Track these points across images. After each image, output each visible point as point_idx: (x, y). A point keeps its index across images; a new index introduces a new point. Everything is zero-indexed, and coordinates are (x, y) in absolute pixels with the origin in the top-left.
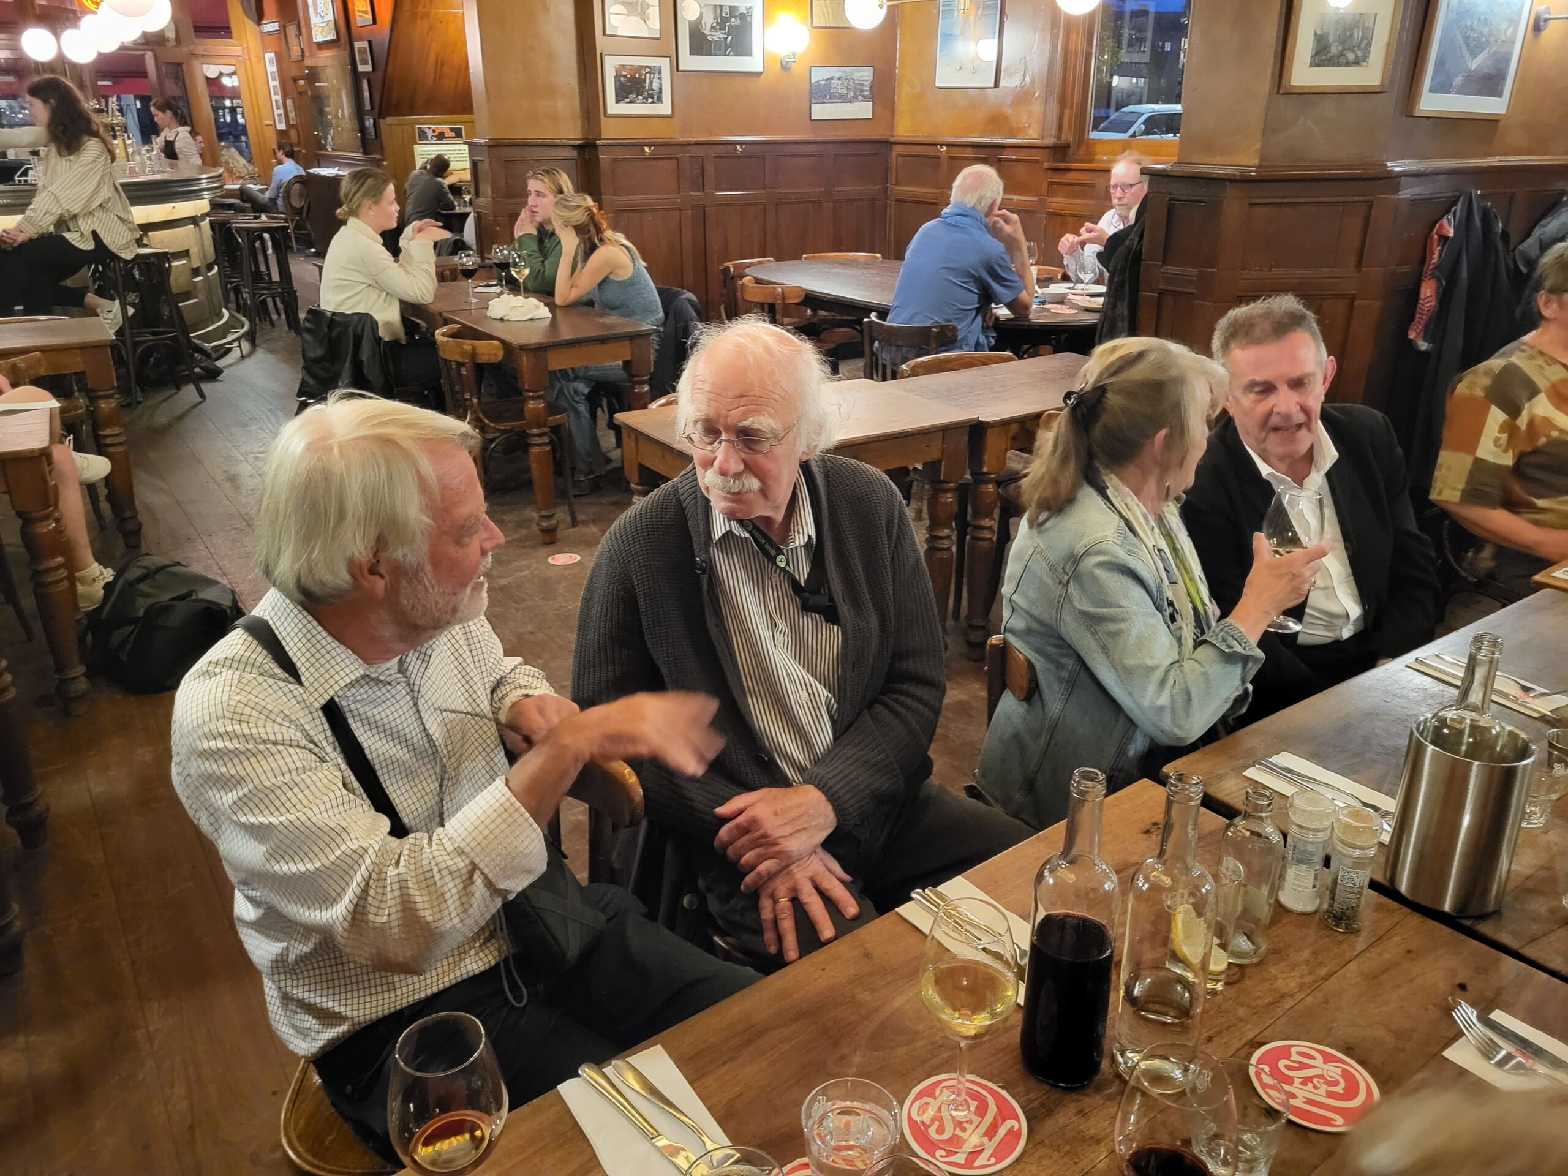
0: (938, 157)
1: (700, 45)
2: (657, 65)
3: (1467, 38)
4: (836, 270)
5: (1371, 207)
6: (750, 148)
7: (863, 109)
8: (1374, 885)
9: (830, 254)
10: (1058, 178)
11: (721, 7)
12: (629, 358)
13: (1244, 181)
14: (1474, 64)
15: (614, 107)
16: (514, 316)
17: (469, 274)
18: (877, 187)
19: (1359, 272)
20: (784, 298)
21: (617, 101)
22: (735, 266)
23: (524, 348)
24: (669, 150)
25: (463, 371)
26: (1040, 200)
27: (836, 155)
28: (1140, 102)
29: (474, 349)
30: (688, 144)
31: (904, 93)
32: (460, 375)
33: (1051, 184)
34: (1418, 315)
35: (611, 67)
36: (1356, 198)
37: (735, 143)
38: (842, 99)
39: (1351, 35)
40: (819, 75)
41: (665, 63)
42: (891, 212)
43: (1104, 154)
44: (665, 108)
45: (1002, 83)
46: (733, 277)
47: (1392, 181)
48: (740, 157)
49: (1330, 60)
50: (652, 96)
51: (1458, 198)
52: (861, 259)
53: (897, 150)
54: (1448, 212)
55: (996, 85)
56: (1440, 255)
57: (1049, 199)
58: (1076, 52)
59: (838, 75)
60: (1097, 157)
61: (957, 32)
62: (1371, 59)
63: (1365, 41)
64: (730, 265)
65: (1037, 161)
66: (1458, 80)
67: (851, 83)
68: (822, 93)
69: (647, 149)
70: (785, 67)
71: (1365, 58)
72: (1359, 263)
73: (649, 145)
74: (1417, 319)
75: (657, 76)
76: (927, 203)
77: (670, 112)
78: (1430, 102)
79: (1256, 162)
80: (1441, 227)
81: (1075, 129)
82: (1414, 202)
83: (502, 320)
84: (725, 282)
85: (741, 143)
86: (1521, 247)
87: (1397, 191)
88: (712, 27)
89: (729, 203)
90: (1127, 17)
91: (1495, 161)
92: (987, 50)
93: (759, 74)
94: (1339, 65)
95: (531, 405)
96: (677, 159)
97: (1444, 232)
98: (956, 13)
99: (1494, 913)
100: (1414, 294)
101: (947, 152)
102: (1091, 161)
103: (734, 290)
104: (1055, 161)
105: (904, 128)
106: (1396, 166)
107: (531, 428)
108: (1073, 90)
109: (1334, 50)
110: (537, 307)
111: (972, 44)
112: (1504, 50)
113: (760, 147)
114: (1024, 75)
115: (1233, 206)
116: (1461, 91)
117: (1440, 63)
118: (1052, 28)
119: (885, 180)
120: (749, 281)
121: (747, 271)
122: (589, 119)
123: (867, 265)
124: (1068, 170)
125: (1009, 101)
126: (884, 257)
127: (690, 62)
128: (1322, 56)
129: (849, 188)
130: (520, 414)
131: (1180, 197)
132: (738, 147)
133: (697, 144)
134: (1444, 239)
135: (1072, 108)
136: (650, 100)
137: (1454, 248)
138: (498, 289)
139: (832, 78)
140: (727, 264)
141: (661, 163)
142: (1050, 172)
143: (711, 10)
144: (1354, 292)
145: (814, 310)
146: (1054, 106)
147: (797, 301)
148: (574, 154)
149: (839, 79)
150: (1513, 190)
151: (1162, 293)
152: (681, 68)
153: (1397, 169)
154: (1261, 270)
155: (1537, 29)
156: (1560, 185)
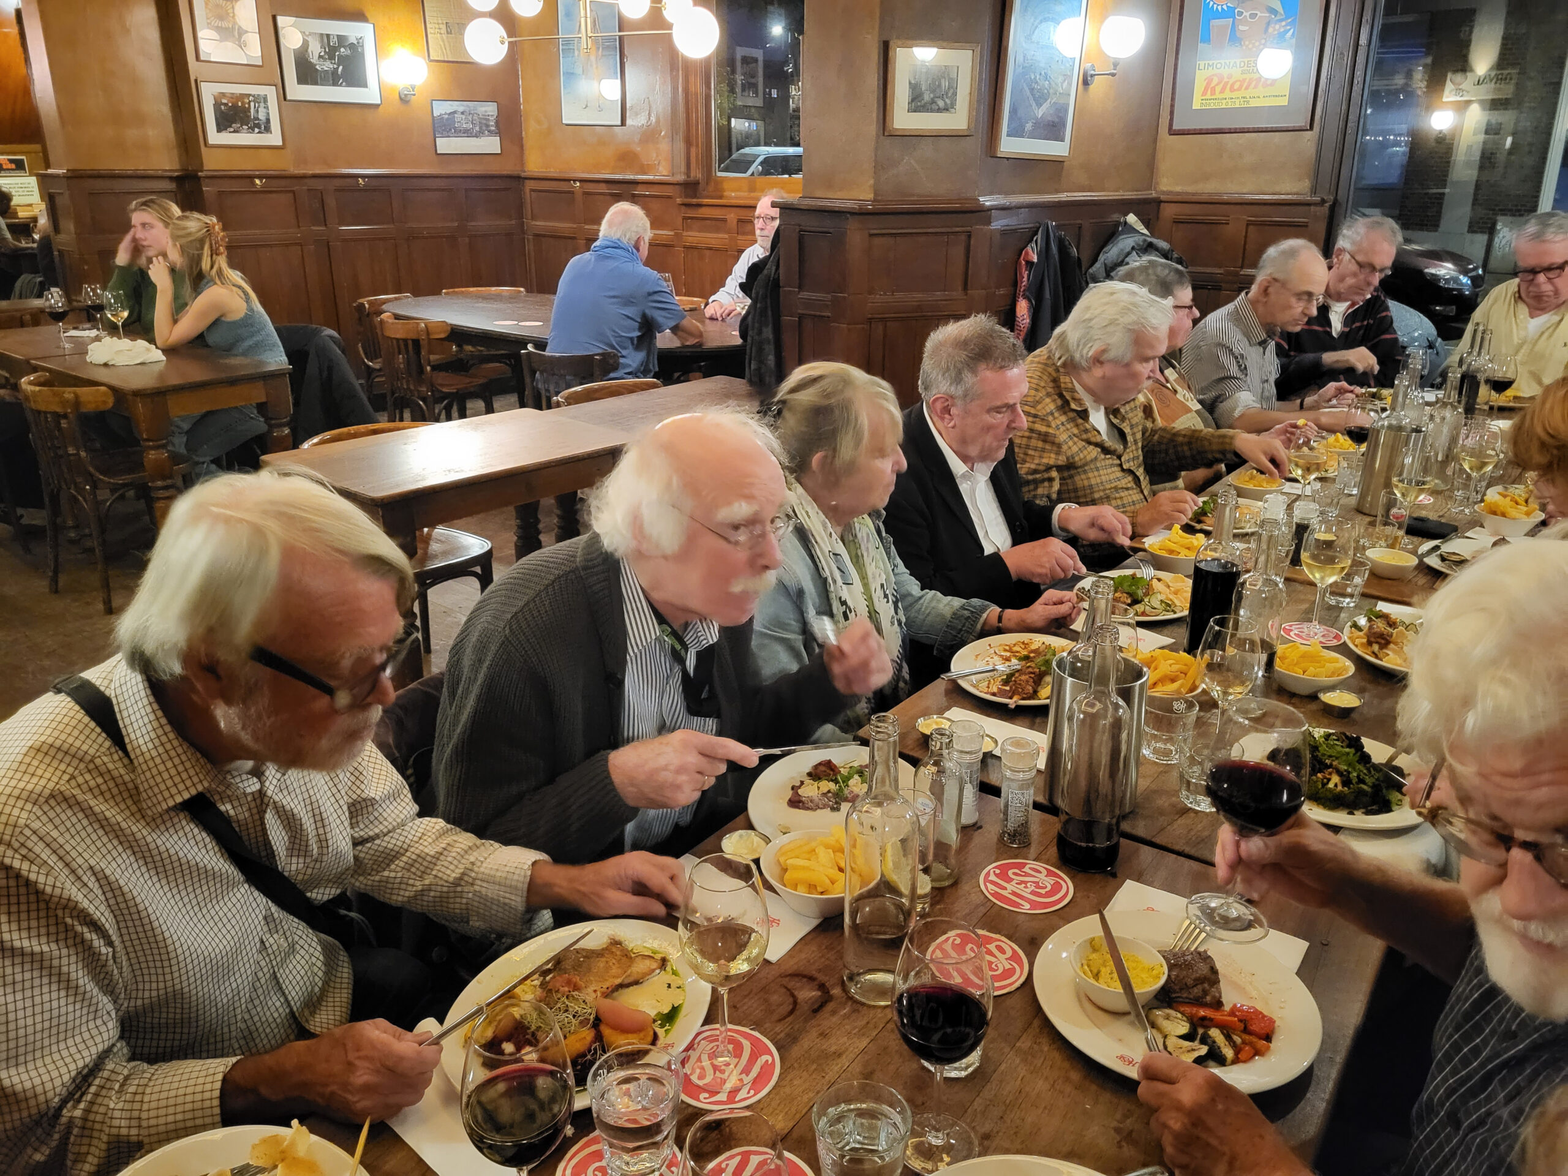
0: (572, 193)
1: (307, 74)
2: (262, 93)
3: (1032, 90)
4: (481, 305)
5: (969, 237)
6: (374, 182)
7: (491, 144)
8: (1037, 806)
9: (471, 289)
10: (691, 213)
11: (328, 36)
12: (264, 400)
13: (861, 214)
14: (1040, 112)
15: (214, 137)
16: (120, 361)
17: (57, 317)
18: (513, 222)
19: (965, 294)
20: (428, 333)
21: (219, 130)
22: (370, 302)
23: (138, 394)
24: (283, 182)
25: (64, 424)
26: (676, 234)
27: (466, 190)
28: (758, 145)
29: (77, 396)
30: (304, 177)
31: (531, 130)
32: (60, 429)
33: (685, 218)
35: (208, 94)
36: (958, 229)
37: (356, 177)
38: (467, 133)
39: (940, 85)
40: (441, 109)
41: (271, 93)
42: (530, 247)
43: (732, 191)
44: (274, 138)
45: (629, 122)
46: (368, 315)
47: (983, 214)
48: (366, 190)
49: (923, 106)
50: (259, 127)
51: (1038, 228)
52: (505, 294)
53: (530, 185)
54: (1031, 241)
55: (623, 123)
56: (1028, 278)
57: (685, 234)
58: (696, 94)
59: (461, 109)
60: (725, 194)
61: (579, 71)
62: (957, 107)
63: (951, 91)
64: (365, 301)
65: (669, 197)
66: (1029, 126)
67: (475, 117)
68: (445, 126)
69: (257, 181)
70: (404, 100)
71: (953, 105)
72: (965, 287)
73: (260, 177)
75: (262, 105)
76: (565, 238)
77: (280, 143)
78: (1009, 145)
79: (871, 196)
80: (1027, 254)
81: (703, 167)
82: (1005, 233)
83: (106, 365)
84: (360, 319)
85: (363, 176)
86: (1091, 271)
87: (989, 223)
88: (320, 57)
89: (356, 237)
90: (738, 64)
91: (1064, 197)
92: (610, 89)
93: (377, 106)
94: (932, 111)
95: (152, 455)
96: (293, 192)
97: (1030, 258)
98: (576, 53)
99: (1131, 812)
101: (580, 187)
102: (721, 197)
103: (372, 327)
104: (686, 197)
105: (534, 164)
106: (987, 201)
107: (153, 482)
108: (697, 130)
109: (927, 97)
110: (148, 350)
111: (595, 84)
112: (1062, 101)
113: (384, 181)
114: (649, 114)
115: (856, 236)
116: (1032, 136)
117: (1014, 111)
118: (671, 70)
119: (521, 216)
120: (388, 317)
121: (384, 307)
122: (186, 151)
123: (512, 298)
124: (700, 205)
125: (637, 138)
126: (527, 291)
127: (298, 92)
128: (917, 104)
129: (483, 223)
130: (139, 466)
131: (808, 229)
132: (360, 180)
133: (315, 176)
134: (1030, 264)
135: (697, 146)
136: (257, 130)
137: (1038, 271)
138: (94, 333)
139: (455, 112)
140: (361, 301)
141: (274, 196)
142: (683, 208)
143: (318, 38)
145: (459, 346)
146: (680, 145)
147: (442, 336)
148: (172, 186)
149: (462, 113)
150: (1079, 221)
151: (801, 317)
152: (289, 97)
153: (987, 204)
154: (885, 294)
155: (1086, 83)
156: (1115, 217)
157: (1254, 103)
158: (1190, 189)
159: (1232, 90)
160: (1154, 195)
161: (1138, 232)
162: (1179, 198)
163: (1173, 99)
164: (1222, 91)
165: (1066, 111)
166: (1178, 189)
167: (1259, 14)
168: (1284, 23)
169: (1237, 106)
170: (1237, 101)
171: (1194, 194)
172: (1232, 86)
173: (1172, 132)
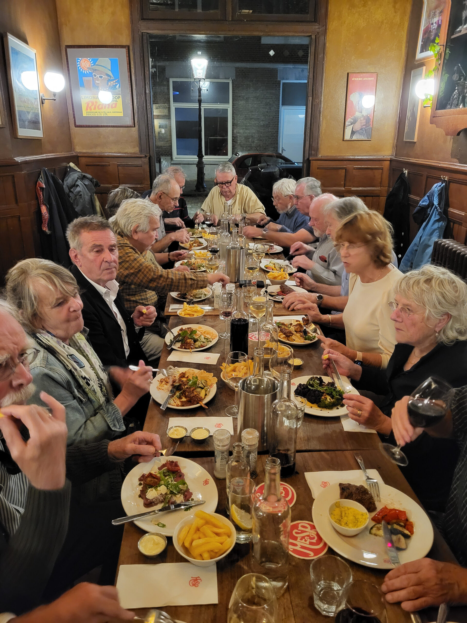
5: (13, 177)
14: (29, 116)
19: (18, 206)
34: (44, 221)
36: (7, 174)
47: (18, 166)
51: (41, 172)
54: (39, 178)
56: (43, 195)
66: (27, 123)
72: (17, 202)
74: (44, 222)
78: (22, 133)
80: (39, 184)
82: (28, 175)
87: (22, 170)
97: (41, 186)
100: (39, 212)
112: (36, 111)
116: (28, 127)
117: (20, 116)
134: (42, 189)
137: (47, 191)
144: (19, 214)
150: (54, 167)
153: (19, 161)
155: (43, 103)
156: (65, 164)
157: (109, 115)
158: (90, 151)
159: (99, 109)
160: (74, 154)
161: (76, 171)
162: (86, 155)
163: (73, 111)
164: (95, 109)
165: (39, 116)
166: (84, 151)
167: (103, 77)
168: (114, 81)
169: (102, 115)
170: (102, 113)
171: (92, 153)
172: (98, 107)
173: (76, 126)
